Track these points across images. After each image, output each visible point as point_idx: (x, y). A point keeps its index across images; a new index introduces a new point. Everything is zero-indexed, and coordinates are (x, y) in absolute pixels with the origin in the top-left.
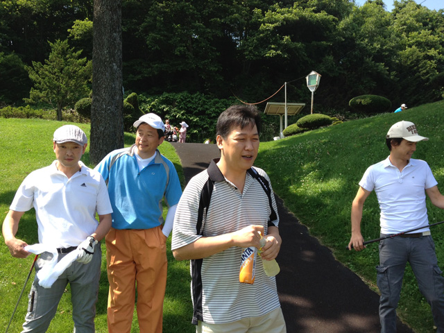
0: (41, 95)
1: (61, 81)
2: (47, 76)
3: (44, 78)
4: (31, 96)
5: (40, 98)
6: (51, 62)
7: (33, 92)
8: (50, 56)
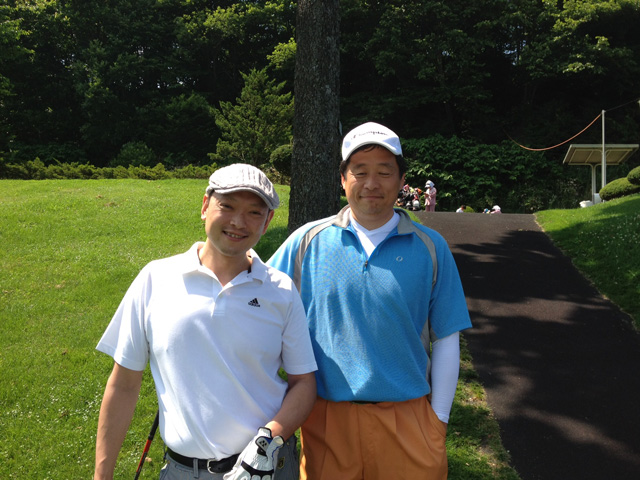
0: (231, 148)
1: (257, 127)
2: (238, 121)
3: (234, 125)
4: (218, 150)
5: (229, 153)
6: (244, 101)
7: (221, 145)
8: (243, 93)
